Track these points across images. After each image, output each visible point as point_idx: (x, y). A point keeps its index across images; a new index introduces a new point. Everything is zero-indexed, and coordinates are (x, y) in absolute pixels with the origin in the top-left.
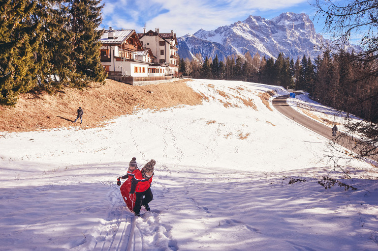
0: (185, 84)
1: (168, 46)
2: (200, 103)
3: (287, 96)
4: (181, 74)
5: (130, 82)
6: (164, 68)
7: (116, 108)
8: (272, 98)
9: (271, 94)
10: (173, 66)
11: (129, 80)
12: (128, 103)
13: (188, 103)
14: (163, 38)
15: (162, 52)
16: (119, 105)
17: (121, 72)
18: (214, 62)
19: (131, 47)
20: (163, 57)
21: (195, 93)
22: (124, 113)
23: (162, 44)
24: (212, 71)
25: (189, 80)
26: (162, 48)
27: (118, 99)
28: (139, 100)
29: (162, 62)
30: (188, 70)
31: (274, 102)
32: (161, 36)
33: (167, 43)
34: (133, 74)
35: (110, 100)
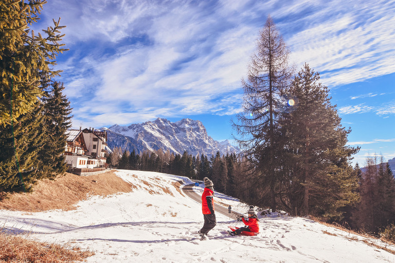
0: (115, 174)
1: (100, 142)
2: (131, 191)
3: (193, 185)
4: (108, 165)
5: (78, 173)
6: (97, 160)
7: (73, 195)
8: (182, 186)
9: (181, 182)
10: (103, 158)
11: (77, 172)
12: (81, 191)
13: (123, 191)
14: (97, 136)
15: (94, 147)
16: (74, 192)
17: (71, 165)
18: (131, 155)
19: (77, 143)
20: (95, 151)
21: (125, 182)
22: (80, 198)
23: (95, 140)
24: (129, 162)
25: (115, 171)
26: (95, 143)
27: (72, 187)
28: (89, 188)
29: (94, 156)
30: (114, 162)
31: (183, 189)
32: (95, 133)
33: (100, 140)
34: (79, 166)
35: (67, 188)
